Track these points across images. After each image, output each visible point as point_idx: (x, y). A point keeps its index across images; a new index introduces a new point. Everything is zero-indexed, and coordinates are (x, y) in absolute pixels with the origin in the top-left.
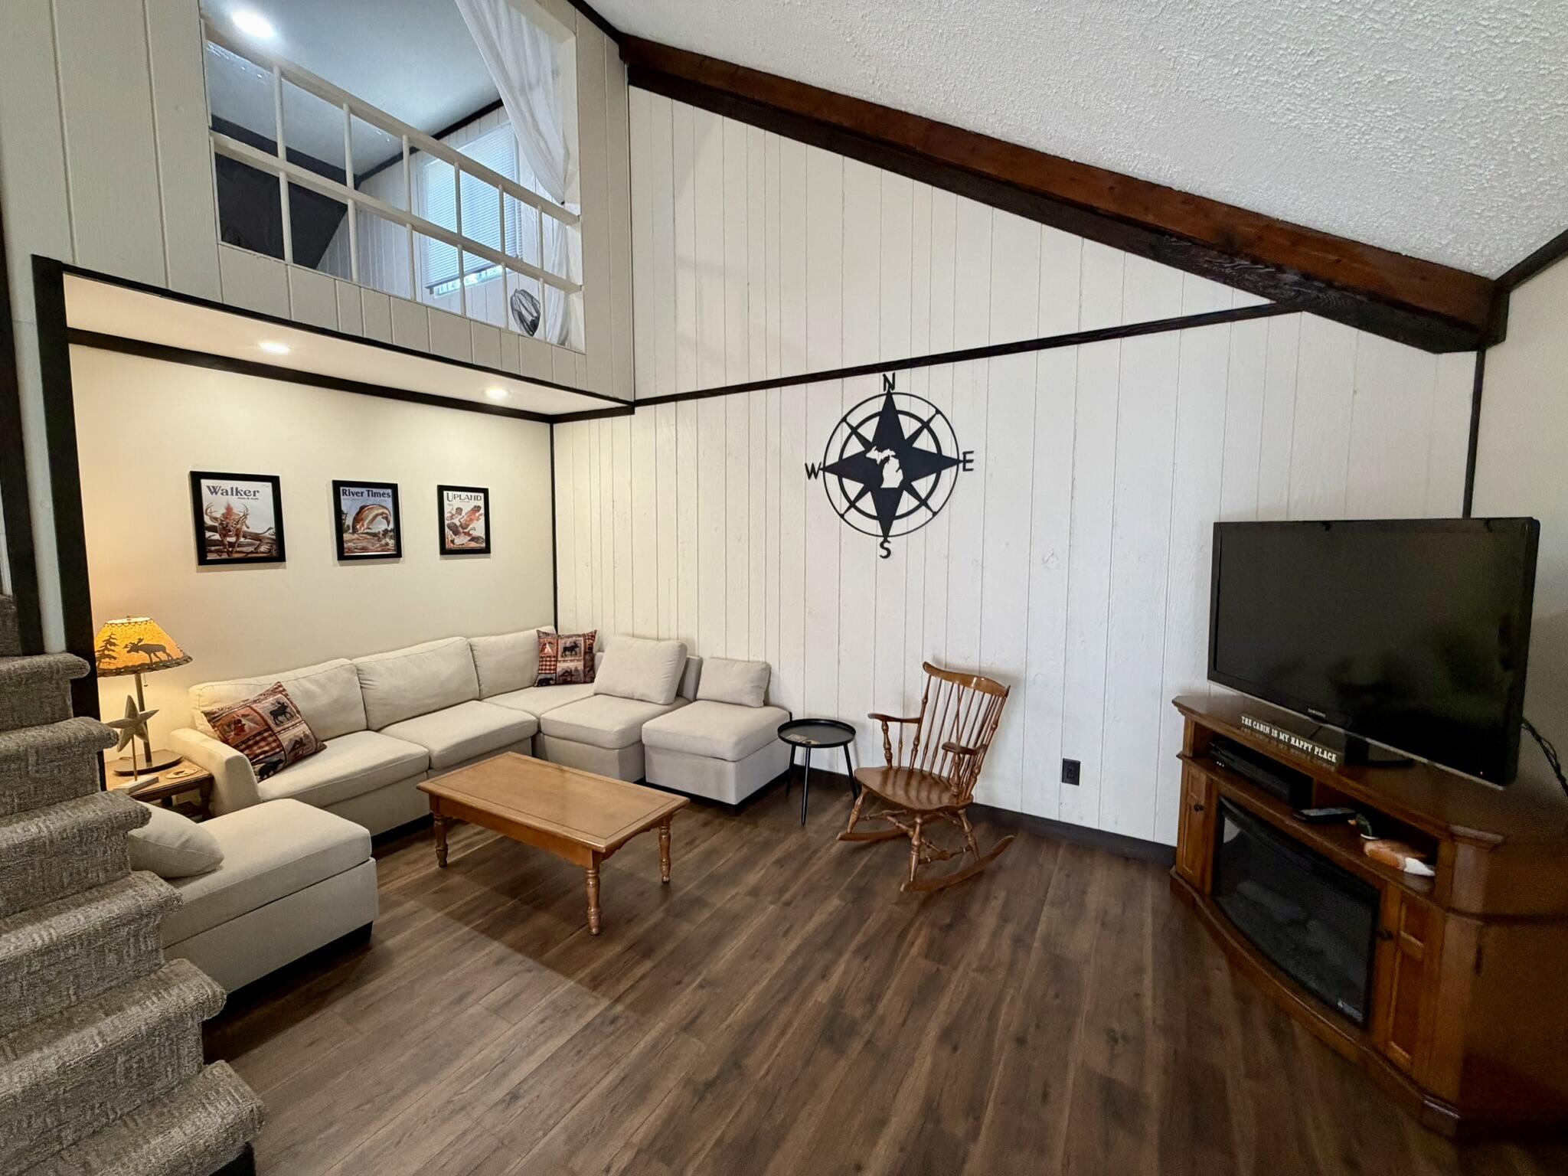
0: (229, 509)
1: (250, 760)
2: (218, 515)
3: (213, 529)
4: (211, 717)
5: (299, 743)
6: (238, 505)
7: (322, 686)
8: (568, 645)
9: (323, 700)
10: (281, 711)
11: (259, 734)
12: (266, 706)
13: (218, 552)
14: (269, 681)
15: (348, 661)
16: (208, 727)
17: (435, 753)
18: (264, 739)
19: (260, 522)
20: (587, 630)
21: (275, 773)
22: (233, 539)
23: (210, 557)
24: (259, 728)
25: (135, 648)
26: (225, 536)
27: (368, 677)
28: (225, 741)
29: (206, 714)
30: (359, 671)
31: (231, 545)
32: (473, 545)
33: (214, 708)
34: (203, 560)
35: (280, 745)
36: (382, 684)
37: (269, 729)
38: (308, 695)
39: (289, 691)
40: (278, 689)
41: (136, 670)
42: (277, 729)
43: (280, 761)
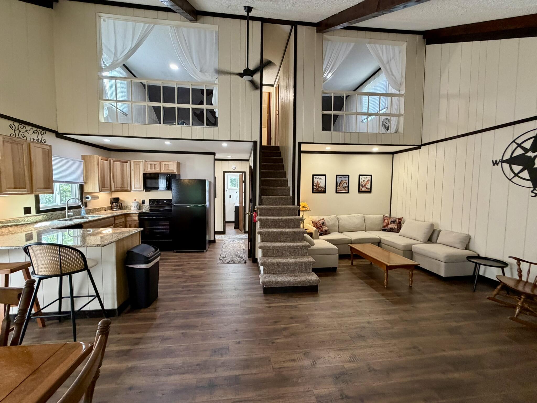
0: (318, 182)
1: (319, 231)
2: (316, 183)
3: (315, 186)
4: (313, 222)
5: (326, 231)
6: (319, 181)
7: (331, 220)
8: (393, 220)
9: (331, 223)
10: (323, 223)
11: (320, 227)
12: (321, 222)
13: (315, 190)
14: (322, 217)
15: (336, 216)
16: (312, 224)
17: (352, 240)
18: (320, 228)
19: (322, 185)
20: (400, 217)
21: (322, 235)
22: (317, 188)
23: (314, 191)
24: (320, 226)
25: (303, 207)
26: (316, 187)
27: (339, 220)
28: (314, 227)
29: (312, 221)
30: (338, 219)
31: (317, 189)
32: (367, 190)
33: (313, 220)
34: (313, 192)
35: (323, 230)
36: (342, 223)
37: (321, 226)
38: (328, 222)
39: (325, 220)
40: (323, 219)
41: (303, 211)
42: (323, 227)
43: (323, 233)
